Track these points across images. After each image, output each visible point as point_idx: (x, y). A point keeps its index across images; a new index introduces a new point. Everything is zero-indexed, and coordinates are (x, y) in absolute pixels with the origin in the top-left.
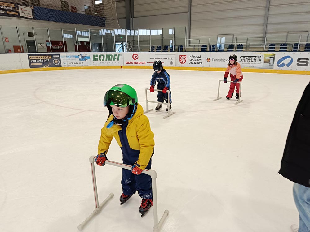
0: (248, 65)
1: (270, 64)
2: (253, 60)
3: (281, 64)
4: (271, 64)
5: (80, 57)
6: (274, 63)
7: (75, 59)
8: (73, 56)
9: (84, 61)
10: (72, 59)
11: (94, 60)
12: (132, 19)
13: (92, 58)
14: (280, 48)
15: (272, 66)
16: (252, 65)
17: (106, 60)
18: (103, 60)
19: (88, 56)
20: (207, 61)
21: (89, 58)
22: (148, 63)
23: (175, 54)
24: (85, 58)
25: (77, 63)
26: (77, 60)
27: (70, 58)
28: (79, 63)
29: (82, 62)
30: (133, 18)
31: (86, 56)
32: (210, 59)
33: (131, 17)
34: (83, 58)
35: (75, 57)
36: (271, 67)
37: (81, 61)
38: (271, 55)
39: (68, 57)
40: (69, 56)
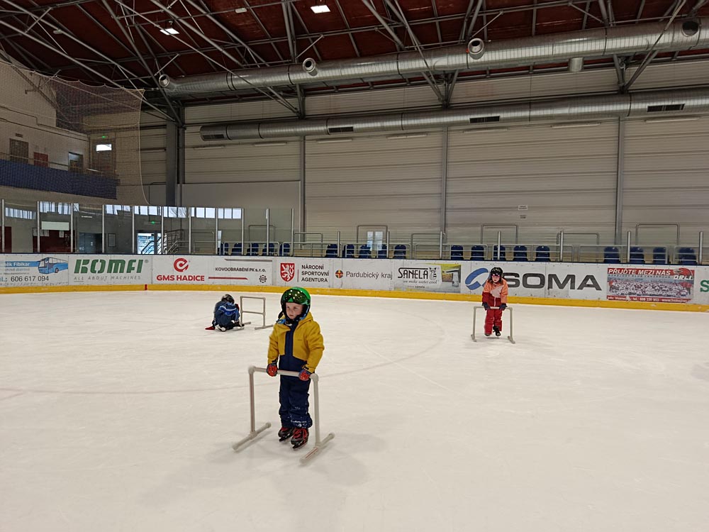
0: (414, 284)
1: (453, 282)
2: (422, 276)
3: (472, 283)
4: (456, 284)
5: (42, 265)
6: (460, 282)
7: (29, 270)
8: (24, 262)
9: (52, 276)
10: (21, 270)
11: (77, 271)
12: (181, 186)
13: (72, 266)
14: (473, 253)
15: (457, 286)
16: (421, 285)
17: (109, 271)
18: (101, 271)
19: (62, 262)
20: (337, 276)
21: (65, 266)
22: (209, 278)
23: (271, 261)
24: (54, 267)
25: (32, 278)
26: (34, 271)
27: (16, 268)
28: (36, 278)
29: (46, 276)
30: (183, 185)
31: (59, 262)
32: (342, 272)
33: (178, 183)
34: (49, 268)
35: (27, 264)
36: (455, 288)
37: (44, 275)
38: (454, 267)
39: (11, 265)
40: (12, 263)
